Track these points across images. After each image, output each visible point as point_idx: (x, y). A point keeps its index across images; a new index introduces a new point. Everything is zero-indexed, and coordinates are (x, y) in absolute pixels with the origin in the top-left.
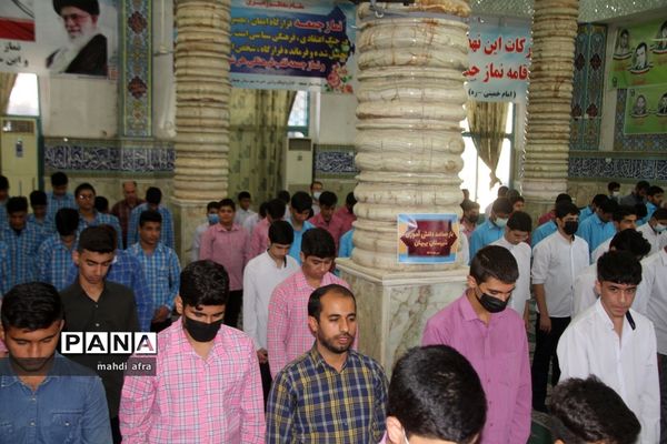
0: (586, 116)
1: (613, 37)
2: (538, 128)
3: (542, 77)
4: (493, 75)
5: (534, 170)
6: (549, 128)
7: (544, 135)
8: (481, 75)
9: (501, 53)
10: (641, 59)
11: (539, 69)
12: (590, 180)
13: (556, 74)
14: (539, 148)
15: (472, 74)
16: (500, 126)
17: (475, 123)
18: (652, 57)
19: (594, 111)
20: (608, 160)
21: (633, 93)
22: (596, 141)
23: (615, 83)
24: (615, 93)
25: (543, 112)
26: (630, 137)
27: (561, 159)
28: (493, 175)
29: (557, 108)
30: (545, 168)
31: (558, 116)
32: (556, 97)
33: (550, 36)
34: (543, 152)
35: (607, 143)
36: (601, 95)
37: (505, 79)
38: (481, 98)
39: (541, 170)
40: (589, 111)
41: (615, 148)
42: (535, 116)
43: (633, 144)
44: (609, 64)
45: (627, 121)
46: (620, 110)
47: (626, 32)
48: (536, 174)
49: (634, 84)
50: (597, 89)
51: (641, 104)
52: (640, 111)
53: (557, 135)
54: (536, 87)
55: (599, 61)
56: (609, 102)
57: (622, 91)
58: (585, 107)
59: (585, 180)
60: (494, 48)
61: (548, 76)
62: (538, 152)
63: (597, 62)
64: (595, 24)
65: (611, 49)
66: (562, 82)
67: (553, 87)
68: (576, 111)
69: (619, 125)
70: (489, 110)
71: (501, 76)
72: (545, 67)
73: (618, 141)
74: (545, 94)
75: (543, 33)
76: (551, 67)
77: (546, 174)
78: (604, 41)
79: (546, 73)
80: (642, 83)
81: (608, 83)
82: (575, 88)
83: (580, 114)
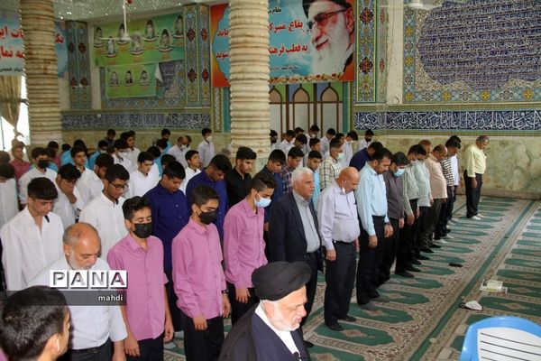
0: (81, 86)
1: (91, 31)
2: (35, 96)
3: (33, 59)
4: (5, 55)
5: (37, 126)
6: (44, 96)
7: (41, 101)
9: (9, 38)
10: (111, 47)
11: (31, 54)
12: (90, 130)
13: (44, 57)
14: (38, 110)
16: (16, 94)
18: (117, 47)
19: (85, 82)
20: (99, 116)
21: (109, 70)
22: (90, 103)
23: (97, 63)
24: (97, 70)
25: (38, 85)
26: (111, 100)
27: (56, 117)
28: (15, 130)
29: (48, 82)
30: (44, 124)
31: (49, 87)
32: (46, 74)
33: (35, 30)
34: (42, 112)
35: (97, 104)
36: (89, 71)
37: (15, 58)
39: (42, 126)
40: (82, 82)
41: (102, 107)
42: (33, 87)
43: (113, 105)
44: (91, 50)
45: (107, 89)
46: (102, 82)
47: (99, 29)
48: (39, 129)
49: (109, 64)
50: (85, 66)
51: (115, 78)
52: (114, 82)
53: (51, 100)
54: (30, 66)
55: (84, 47)
56: (95, 76)
57: (102, 68)
58: (78, 78)
59: (85, 130)
60: (1, 34)
61: (37, 59)
62: (38, 113)
63: (83, 48)
64: (78, 21)
65: (91, 40)
66: (49, 63)
67: (42, 67)
68: (73, 82)
69: (103, 92)
70: (6, 82)
71: (11, 56)
72: (34, 52)
73: (104, 103)
74: (37, 72)
75: (29, 27)
76: (40, 52)
77: (46, 128)
78: (86, 34)
79: (36, 56)
80: (113, 63)
81: (92, 63)
82: (71, 66)
83: (76, 84)
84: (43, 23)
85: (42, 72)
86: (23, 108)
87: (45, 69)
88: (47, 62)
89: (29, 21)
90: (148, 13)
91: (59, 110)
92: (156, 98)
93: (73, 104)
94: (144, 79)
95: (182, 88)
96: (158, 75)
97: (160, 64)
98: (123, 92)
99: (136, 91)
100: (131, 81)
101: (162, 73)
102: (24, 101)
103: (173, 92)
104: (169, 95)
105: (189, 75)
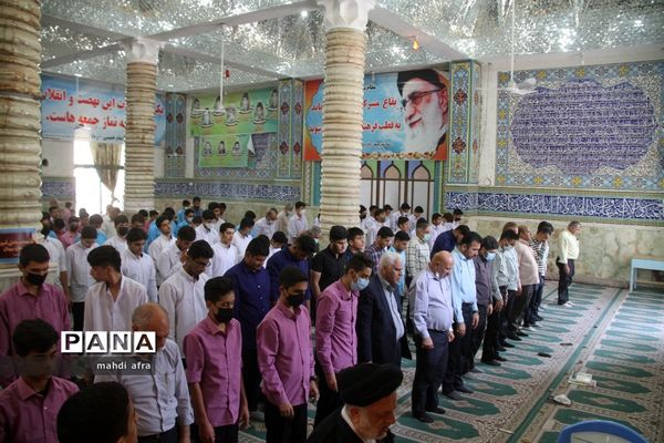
0: (176, 154)
1: (190, 102)
2: (133, 164)
3: (133, 128)
4: (110, 124)
5: (131, 193)
6: (140, 164)
7: (136, 169)
8: (101, 124)
9: (115, 109)
10: (207, 118)
11: (130, 124)
13: (143, 127)
14: (134, 178)
15: (94, 123)
16: (116, 161)
17: (97, 158)
18: (213, 118)
19: (180, 151)
20: (191, 184)
22: (183, 171)
23: (192, 133)
24: (192, 140)
25: (135, 153)
26: (204, 169)
27: (150, 185)
28: (112, 196)
29: (144, 150)
30: (138, 191)
31: (145, 155)
32: (143, 143)
33: (137, 102)
34: (136, 180)
35: (189, 173)
36: (185, 140)
37: (118, 128)
38: (101, 141)
39: (135, 193)
40: (177, 151)
41: (195, 176)
42: (131, 155)
43: (205, 174)
44: (188, 120)
45: (200, 158)
46: (196, 151)
47: (197, 100)
48: (133, 196)
49: (204, 134)
50: (182, 136)
51: (208, 148)
52: (208, 152)
53: (145, 169)
54: (129, 135)
56: (190, 145)
57: (197, 138)
58: (173, 148)
59: (177, 198)
60: (109, 105)
61: (137, 128)
63: (181, 118)
64: (178, 93)
65: (189, 110)
66: (147, 133)
67: (141, 136)
68: (168, 151)
69: (196, 161)
70: (108, 149)
71: (115, 125)
72: (135, 122)
73: (196, 171)
74: (135, 141)
75: (133, 99)
76: (139, 122)
77: (139, 195)
78: (185, 104)
79: (136, 126)
80: (208, 134)
81: (188, 133)
82: (168, 135)
83: (171, 153)
84: (145, 95)
85: (140, 140)
86: (121, 175)
87: (143, 138)
88: (145, 131)
89: (133, 94)
90: (245, 86)
91: (152, 178)
92: (247, 169)
93: (167, 171)
94: (237, 149)
95: (274, 160)
96: (250, 146)
97: (253, 135)
98: (215, 161)
99: (228, 161)
100: (224, 151)
101: (254, 144)
102: (122, 168)
103: (264, 164)
104: (260, 166)
105: (281, 147)
